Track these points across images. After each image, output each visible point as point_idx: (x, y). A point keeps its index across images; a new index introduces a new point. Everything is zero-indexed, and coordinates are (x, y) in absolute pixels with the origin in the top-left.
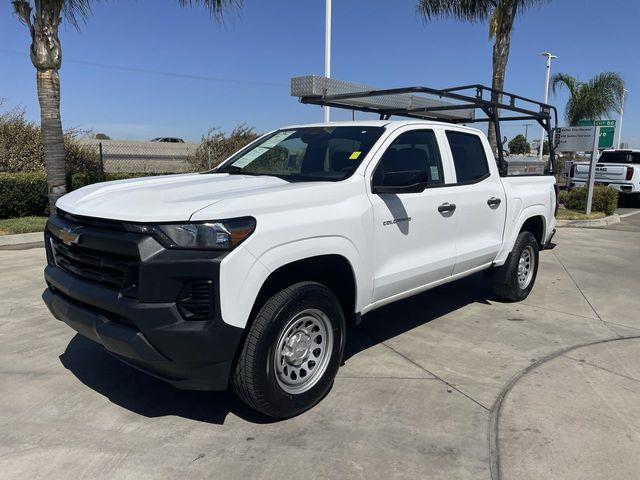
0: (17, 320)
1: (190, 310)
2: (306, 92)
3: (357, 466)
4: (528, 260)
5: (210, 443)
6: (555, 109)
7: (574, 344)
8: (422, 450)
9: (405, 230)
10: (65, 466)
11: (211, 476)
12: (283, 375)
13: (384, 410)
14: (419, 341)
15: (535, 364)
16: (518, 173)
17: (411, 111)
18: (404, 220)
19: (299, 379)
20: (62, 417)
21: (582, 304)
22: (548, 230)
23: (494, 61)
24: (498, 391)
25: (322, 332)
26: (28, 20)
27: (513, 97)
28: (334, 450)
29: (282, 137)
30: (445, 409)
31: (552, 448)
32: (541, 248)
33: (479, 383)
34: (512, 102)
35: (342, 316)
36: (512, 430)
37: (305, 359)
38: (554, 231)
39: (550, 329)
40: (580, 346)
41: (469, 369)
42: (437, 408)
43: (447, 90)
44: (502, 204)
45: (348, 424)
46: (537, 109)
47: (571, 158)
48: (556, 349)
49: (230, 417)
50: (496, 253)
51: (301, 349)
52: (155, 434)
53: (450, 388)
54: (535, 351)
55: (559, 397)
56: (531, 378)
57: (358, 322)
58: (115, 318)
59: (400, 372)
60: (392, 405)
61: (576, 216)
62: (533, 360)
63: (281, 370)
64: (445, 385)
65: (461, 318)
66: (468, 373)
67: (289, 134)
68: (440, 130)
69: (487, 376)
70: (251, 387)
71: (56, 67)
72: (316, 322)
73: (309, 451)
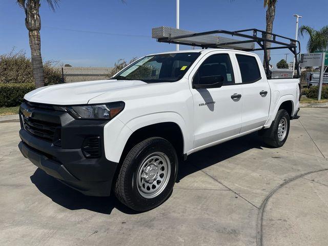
0: (12, 158)
1: (89, 152)
2: (160, 36)
3: (181, 240)
4: (283, 125)
5: (101, 225)
6: (299, 42)
7: (309, 171)
8: (218, 231)
9: (212, 109)
10: (23, 236)
11: (100, 243)
12: (142, 188)
13: (199, 208)
14: (221, 169)
15: (286, 182)
16: (278, 77)
17: (218, 45)
18: (211, 103)
19: (152, 190)
20: (27, 209)
21: (314, 149)
22: (295, 108)
23: (267, 19)
24: (264, 197)
25: (164, 165)
26: (24, 6)
27: (275, 36)
28: (169, 230)
29: (147, 60)
30: (233, 207)
31: (293, 230)
32: (291, 118)
33: (253, 193)
34: (274, 38)
35: (176, 156)
36: (270, 220)
37: (155, 180)
38: (299, 109)
39: (295, 163)
40: (312, 172)
41: (248, 185)
42: (228, 207)
43: (236, 32)
44: (268, 94)
45: (178, 215)
46: (289, 42)
47: (310, 71)
48: (298, 174)
49: (115, 210)
50: (265, 121)
51: (153, 174)
52: (73, 219)
53: (237, 196)
54: (287, 175)
55: (299, 201)
56: (283, 190)
57: (185, 159)
58: (50, 157)
59: (209, 186)
60: (204, 204)
61: (312, 101)
62: (285, 180)
63: (141, 185)
64: (233, 194)
65: (246, 157)
66: (247, 187)
67: (150, 58)
68: (232, 54)
69: (258, 189)
70: (123, 194)
71: (38, 29)
72: (161, 159)
73: (155, 230)
